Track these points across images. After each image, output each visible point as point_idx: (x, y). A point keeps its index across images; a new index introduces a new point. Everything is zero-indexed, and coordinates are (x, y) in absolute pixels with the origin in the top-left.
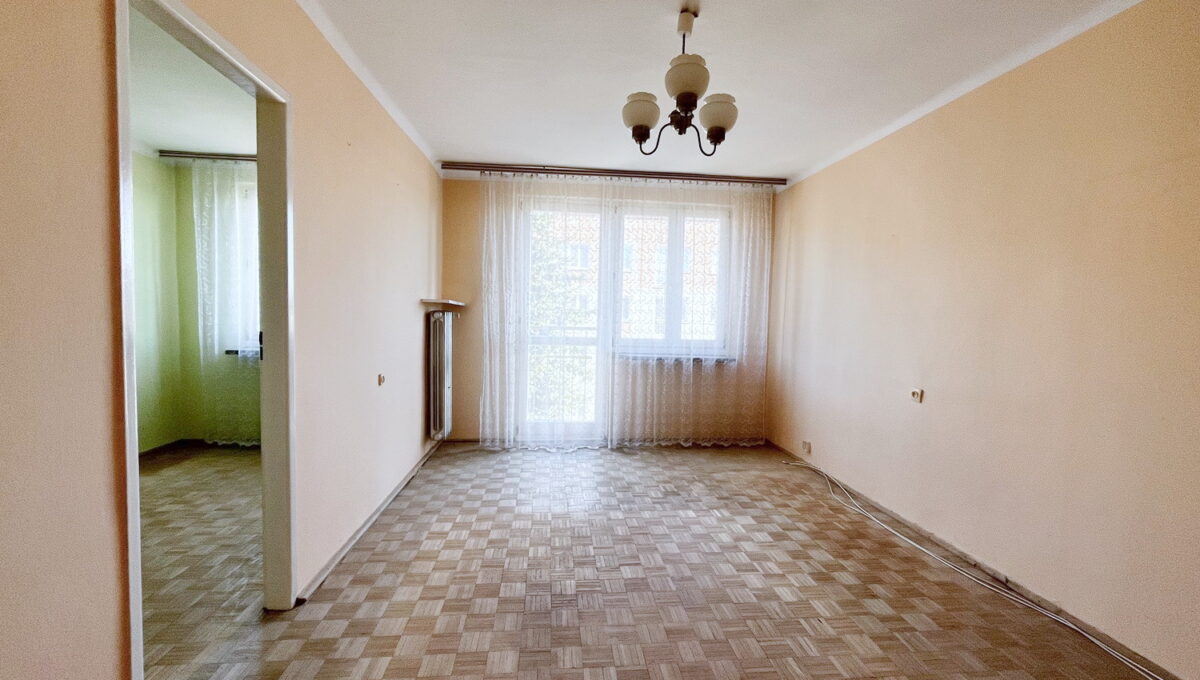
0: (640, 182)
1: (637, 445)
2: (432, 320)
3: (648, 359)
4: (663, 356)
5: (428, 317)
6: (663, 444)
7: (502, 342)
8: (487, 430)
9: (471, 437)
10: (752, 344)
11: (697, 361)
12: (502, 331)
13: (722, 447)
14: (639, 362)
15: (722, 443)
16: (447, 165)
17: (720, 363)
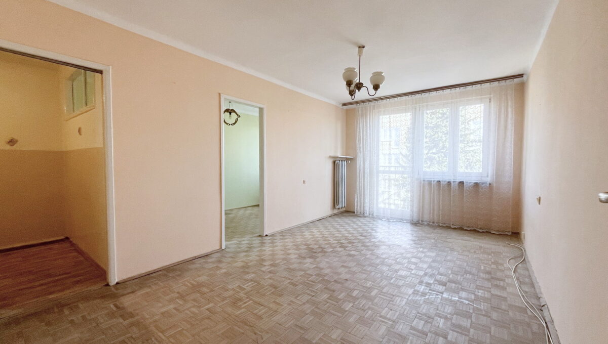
0: (427, 94)
1: (426, 223)
2: (336, 163)
3: (431, 181)
4: (440, 180)
5: (334, 162)
6: (441, 225)
7: (364, 172)
8: (357, 208)
9: (352, 210)
10: (498, 174)
11: (461, 183)
12: (364, 168)
13: (478, 232)
14: (426, 182)
15: (478, 230)
16: (344, 105)
17: (476, 184)
